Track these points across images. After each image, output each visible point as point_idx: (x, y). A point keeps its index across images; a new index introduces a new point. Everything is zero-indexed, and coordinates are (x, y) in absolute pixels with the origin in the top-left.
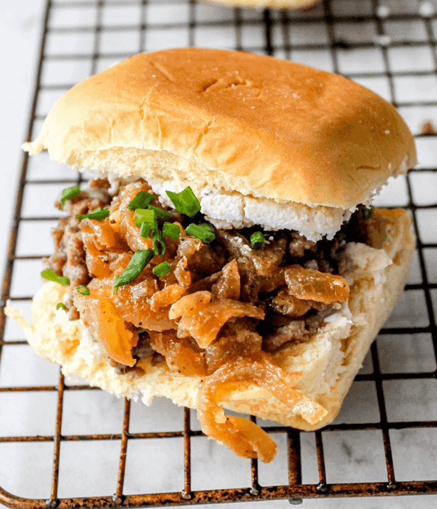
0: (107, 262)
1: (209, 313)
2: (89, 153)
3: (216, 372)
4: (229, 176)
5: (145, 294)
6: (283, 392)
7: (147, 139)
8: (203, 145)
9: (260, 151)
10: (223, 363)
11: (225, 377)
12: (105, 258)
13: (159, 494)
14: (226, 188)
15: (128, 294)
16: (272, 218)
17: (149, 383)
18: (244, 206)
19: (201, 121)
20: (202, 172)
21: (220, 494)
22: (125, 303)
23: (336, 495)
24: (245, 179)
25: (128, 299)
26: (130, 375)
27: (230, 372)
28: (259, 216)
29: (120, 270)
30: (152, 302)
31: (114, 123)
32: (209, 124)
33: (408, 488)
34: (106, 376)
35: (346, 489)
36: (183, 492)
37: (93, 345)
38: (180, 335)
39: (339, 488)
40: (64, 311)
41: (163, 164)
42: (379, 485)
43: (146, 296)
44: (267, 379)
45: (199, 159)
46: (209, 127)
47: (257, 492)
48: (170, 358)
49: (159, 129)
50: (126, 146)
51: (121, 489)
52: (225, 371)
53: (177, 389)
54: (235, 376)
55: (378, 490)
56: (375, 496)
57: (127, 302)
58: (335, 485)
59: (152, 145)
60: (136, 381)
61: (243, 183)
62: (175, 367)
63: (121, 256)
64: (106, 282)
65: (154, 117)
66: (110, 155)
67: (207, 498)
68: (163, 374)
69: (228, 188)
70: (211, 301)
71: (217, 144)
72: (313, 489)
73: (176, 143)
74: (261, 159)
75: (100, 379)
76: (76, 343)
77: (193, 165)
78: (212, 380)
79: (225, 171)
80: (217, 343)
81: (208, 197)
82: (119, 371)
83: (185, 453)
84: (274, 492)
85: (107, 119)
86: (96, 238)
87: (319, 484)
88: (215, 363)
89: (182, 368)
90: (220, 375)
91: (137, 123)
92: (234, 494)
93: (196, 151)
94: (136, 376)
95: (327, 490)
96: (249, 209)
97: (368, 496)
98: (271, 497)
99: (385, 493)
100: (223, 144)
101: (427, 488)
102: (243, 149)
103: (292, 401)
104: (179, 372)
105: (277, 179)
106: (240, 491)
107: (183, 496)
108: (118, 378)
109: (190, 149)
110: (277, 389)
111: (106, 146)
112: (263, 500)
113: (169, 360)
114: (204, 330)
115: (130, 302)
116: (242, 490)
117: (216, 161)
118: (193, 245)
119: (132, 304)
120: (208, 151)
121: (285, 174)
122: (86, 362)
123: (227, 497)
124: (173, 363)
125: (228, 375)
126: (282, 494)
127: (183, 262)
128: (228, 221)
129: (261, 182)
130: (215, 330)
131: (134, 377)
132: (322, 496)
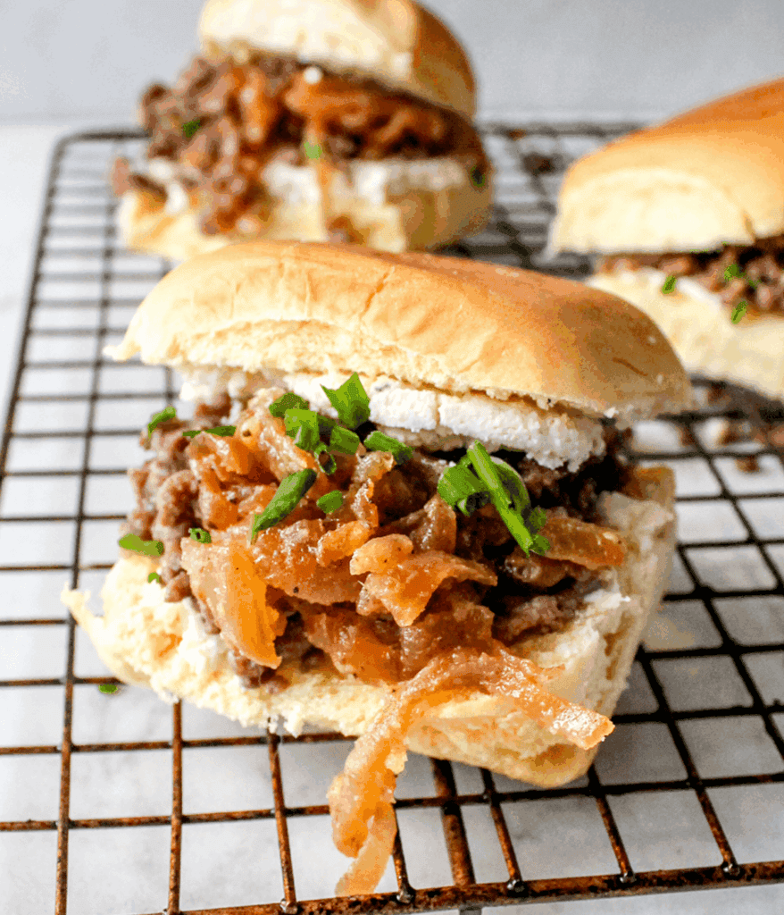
0: (235, 502)
1: (415, 568)
2: (199, 337)
3: (418, 676)
4: (415, 354)
5: (306, 538)
6: (535, 698)
7: (287, 305)
8: (375, 308)
9: (465, 313)
10: (430, 656)
11: (435, 682)
12: (231, 495)
13: (243, 908)
14: (410, 376)
15: (276, 542)
16: (483, 424)
17: (297, 699)
18: (438, 406)
19: (373, 272)
20: (373, 351)
21: (346, 904)
22: (271, 554)
23: (539, 899)
24: (441, 359)
25: (276, 549)
26: (266, 689)
27: (442, 673)
28: (462, 422)
29: (259, 509)
30: (318, 550)
31: (238, 287)
32: (385, 276)
33: (655, 881)
34: (224, 692)
35: (554, 887)
36: (283, 903)
37: (205, 640)
38: (363, 608)
39: (543, 887)
40: (158, 586)
41: (311, 347)
42: (606, 878)
43: (307, 543)
44: (505, 679)
45: (369, 330)
46: (385, 281)
47: (408, 899)
48: (339, 654)
49: (308, 289)
50: (254, 319)
51: (176, 901)
52: (434, 672)
53: (346, 705)
54: (451, 679)
55: (605, 886)
56: (602, 897)
57: (275, 553)
58: (535, 882)
59: (297, 313)
60: (274, 699)
61: (437, 364)
62: (349, 668)
63: (259, 489)
64: (236, 530)
65: (300, 271)
66: (231, 336)
67: (324, 912)
68: (323, 683)
69: (413, 376)
70: (413, 552)
71: (397, 306)
72: (502, 889)
73: (333, 308)
74: (466, 326)
75: (214, 696)
76: (175, 640)
77: (358, 342)
78: (412, 690)
79: (409, 346)
80: (422, 623)
81: (381, 394)
82: (248, 682)
83: (280, 842)
84: (436, 897)
85: (228, 283)
86: (218, 460)
87: (510, 881)
88: (416, 658)
89: (360, 669)
90: (427, 680)
91: (273, 284)
92: (369, 902)
93: (363, 319)
94: (276, 690)
95: (524, 891)
96: (447, 411)
97: (590, 898)
98: (432, 907)
99: (617, 892)
100: (406, 307)
101: (683, 881)
102: (437, 312)
103: (550, 712)
104: (355, 675)
105: (490, 356)
106: (379, 898)
107: (284, 909)
108: (245, 693)
109: (356, 317)
110: (522, 695)
111: (225, 324)
112: (418, 912)
113: (337, 657)
114: (407, 594)
115: (279, 553)
116: (383, 895)
117: (394, 332)
118: (381, 460)
119: (283, 557)
120: (382, 318)
121: (503, 349)
122: (192, 670)
123: (358, 907)
124: (344, 662)
125: (439, 678)
126: (450, 899)
127: (368, 487)
128: (413, 431)
129: (466, 362)
130: (425, 595)
131: (271, 692)
132: (516, 901)
